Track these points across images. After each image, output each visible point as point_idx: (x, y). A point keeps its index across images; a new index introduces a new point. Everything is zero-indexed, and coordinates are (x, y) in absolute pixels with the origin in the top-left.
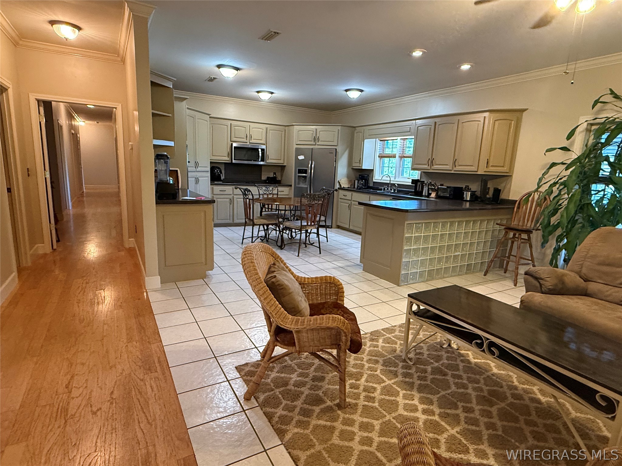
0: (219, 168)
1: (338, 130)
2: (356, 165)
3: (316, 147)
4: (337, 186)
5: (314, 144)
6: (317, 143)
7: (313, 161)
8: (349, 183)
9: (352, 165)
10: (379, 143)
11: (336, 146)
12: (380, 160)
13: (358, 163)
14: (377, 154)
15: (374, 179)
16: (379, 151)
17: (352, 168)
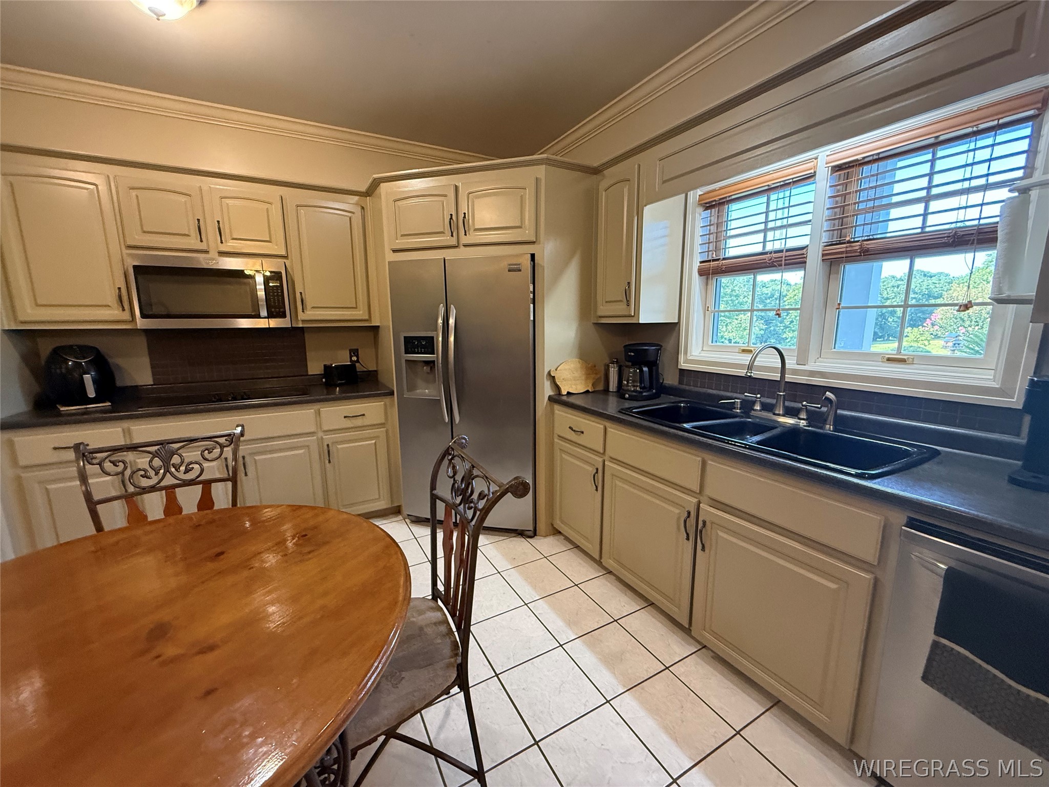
1: (537, 180)
2: (610, 312)
3: (461, 252)
4: (545, 390)
5: (453, 242)
6: (464, 240)
7: (452, 306)
8: (587, 379)
9: (600, 313)
10: (700, 219)
11: (533, 243)
12: (707, 284)
13: (621, 301)
14: (694, 262)
15: (682, 358)
16: (698, 249)
17: (596, 324)
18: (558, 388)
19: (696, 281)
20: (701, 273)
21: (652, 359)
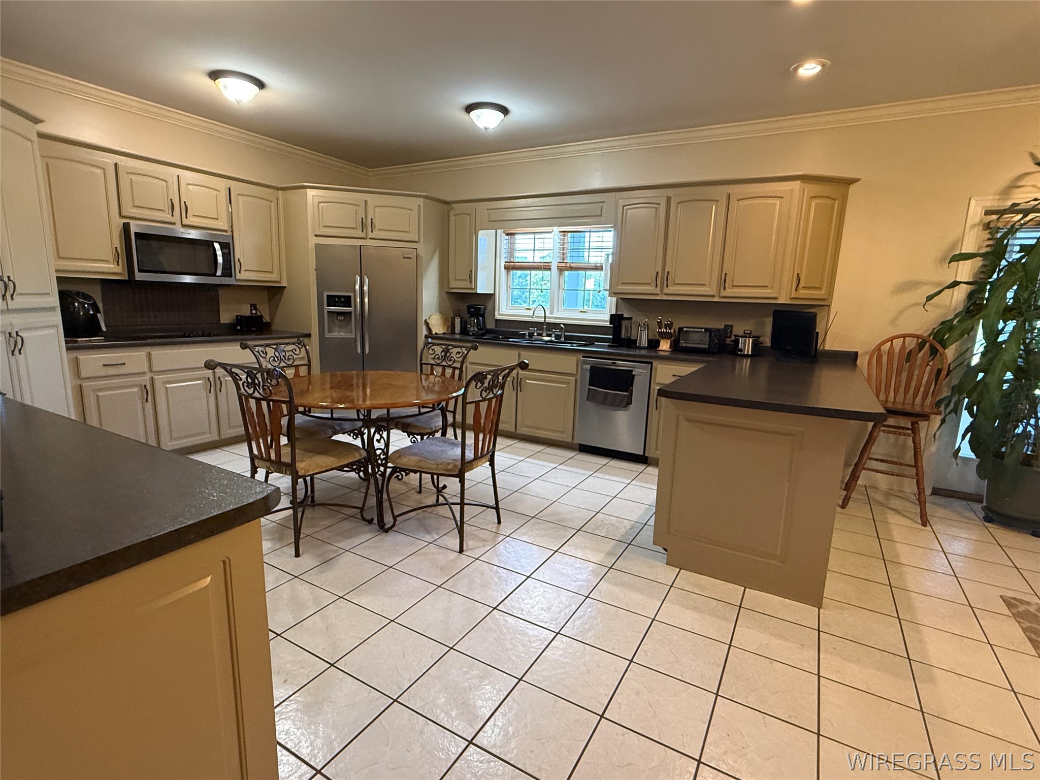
0: (87, 297)
1: (419, 206)
2: (458, 286)
3: (368, 242)
4: (423, 330)
5: (363, 235)
6: (370, 235)
7: (365, 276)
8: (444, 325)
9: (451, 286)
10: (504, 240)
11: (416, 242)
12: (508, 274)
13: (466, 280)
14: (502, 263)
15: (496, 313)
16: (504, 255)
17: (447, 292)
18: (429, 330)
19: (503, 271)
20: (507, 268)
21: (482, 313)
